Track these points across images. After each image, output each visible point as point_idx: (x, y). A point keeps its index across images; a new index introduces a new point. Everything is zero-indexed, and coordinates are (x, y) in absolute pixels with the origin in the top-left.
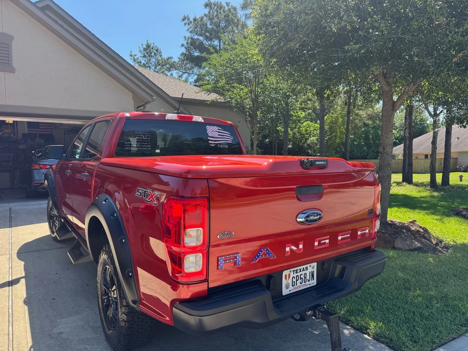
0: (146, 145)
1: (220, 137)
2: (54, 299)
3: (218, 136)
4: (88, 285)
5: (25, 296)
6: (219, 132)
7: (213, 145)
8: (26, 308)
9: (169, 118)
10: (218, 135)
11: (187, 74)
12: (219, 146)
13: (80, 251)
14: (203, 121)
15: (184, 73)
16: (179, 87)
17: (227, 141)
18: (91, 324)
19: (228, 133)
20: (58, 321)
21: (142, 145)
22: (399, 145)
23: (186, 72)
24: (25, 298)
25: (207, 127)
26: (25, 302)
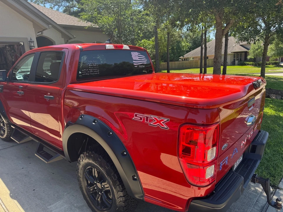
0: (96, 70)
1: (140, 60)
2: (34, 190)
3: (139, 60)
4: (53, 173)
5: (9, 192)
6: (139, 56)
7: (136, 66)
8: (16, 201)
9: (108, 48)
10: (139, 58)
11: (57, 6)
12: (140, 66)
13: (44, 152)
14: (129, 49)
15: (55, 5)
16: (60, 17)
17: (144, 62)
18: (75, 205)
19: (144, 56)
20: (48, 207)
21: (93, 71)
22: (189, 52)
23: (57, 5)
24: (10, 194)
25: (132, 53)
26: (11, 197)
